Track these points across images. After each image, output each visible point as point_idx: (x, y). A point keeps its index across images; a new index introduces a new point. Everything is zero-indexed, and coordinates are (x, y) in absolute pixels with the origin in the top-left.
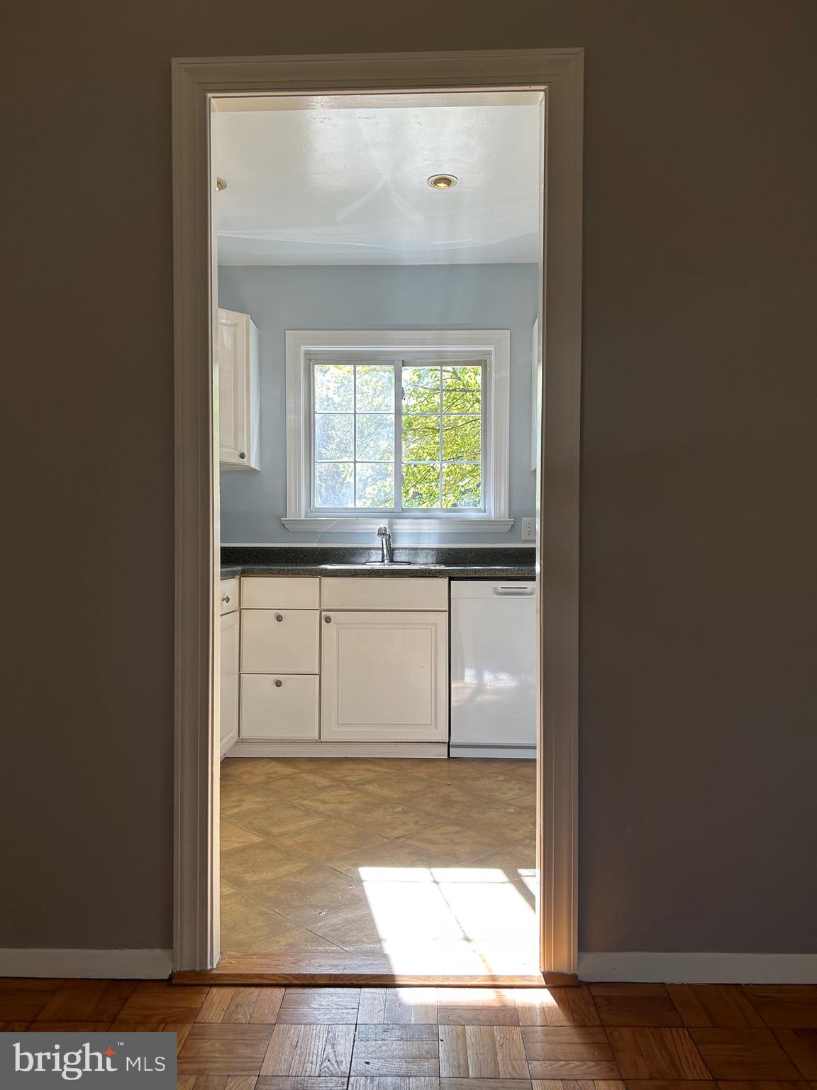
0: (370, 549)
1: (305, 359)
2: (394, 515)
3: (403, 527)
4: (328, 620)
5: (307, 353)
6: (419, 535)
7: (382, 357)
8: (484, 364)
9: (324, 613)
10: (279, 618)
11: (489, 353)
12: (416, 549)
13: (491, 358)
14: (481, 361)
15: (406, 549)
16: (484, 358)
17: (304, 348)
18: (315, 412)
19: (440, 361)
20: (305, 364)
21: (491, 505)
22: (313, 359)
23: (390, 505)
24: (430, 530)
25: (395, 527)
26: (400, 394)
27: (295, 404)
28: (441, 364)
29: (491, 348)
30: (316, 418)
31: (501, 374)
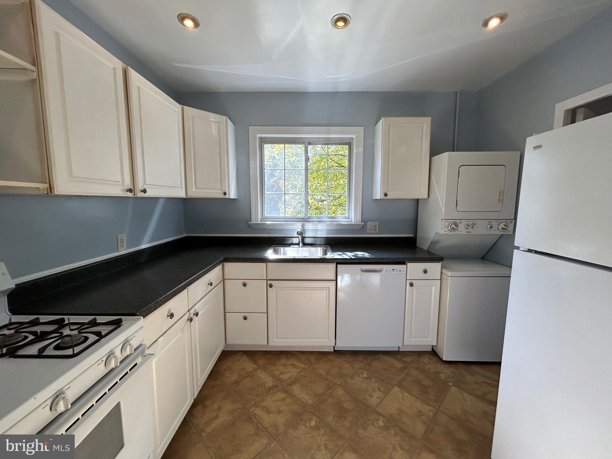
0: (293, 237)
1: (260, 141)
2: (305, 220)
3: (309, 226)
4: (271, 286)
5: (260, 138)
6: (316, 230)
7: (298, 141)
8: (349, 144)
9: (269, 282)
10: (245, 285)
11: (352, 139)
12: (315, 237)
13: (353, 141)
14: (347, 143)
15: (310, 237)
16: (350, 141)
17: (259, 135)
18: (264, 169)
19: (328, 142)
20: (259, 144)
21: (352, 216)
22: (263, 141)
23: (302, 215)
24: (322, 228)
25: (305, 227)
26: (307, 159)
27: (255, 164)
28: (328, 144)
29: (354, 136)
30: (265, 172)
31: (358, 150)
